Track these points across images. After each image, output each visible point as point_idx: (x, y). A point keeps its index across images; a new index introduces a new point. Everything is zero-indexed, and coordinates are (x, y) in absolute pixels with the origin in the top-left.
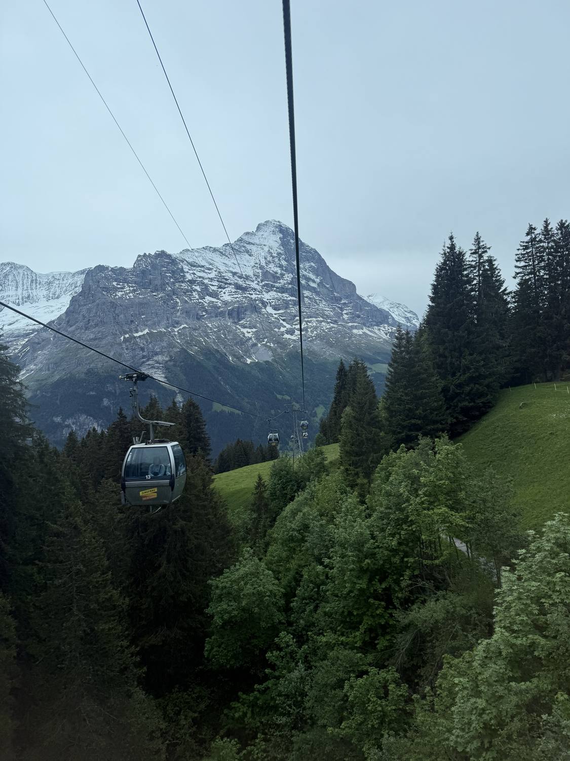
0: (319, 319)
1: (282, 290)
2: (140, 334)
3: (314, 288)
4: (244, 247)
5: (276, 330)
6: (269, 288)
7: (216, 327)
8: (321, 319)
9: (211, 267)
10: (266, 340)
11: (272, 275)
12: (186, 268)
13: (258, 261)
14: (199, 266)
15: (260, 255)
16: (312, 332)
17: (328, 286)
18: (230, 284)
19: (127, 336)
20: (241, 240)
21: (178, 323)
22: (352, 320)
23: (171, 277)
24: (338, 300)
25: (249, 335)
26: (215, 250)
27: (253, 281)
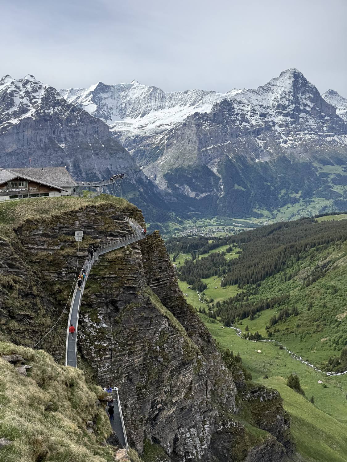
0: (305, 132)
1: (287, 115)
2: (209, 148)
3: (308, 111)
4: (270, 87)
5: (277, 141)
6: (280, 113)
7: (245, 141)
8: (307, 132)
9: (249, 103)
10: (269, 148)
11: (283, 106)
12: (236, 106)
13: (276, 97)
14: (243, 103)
15: (278, 92)
16: (298, 142)
17: (318, 109)
18: (257, 114)
19: (204, 149)
20: (269, 84)
21: (226, 140)
22: (328, 131)
23: (227, 114)
24: (322, 117)
25: (260, 145)
26: (253, 91)
27: (271, 110)
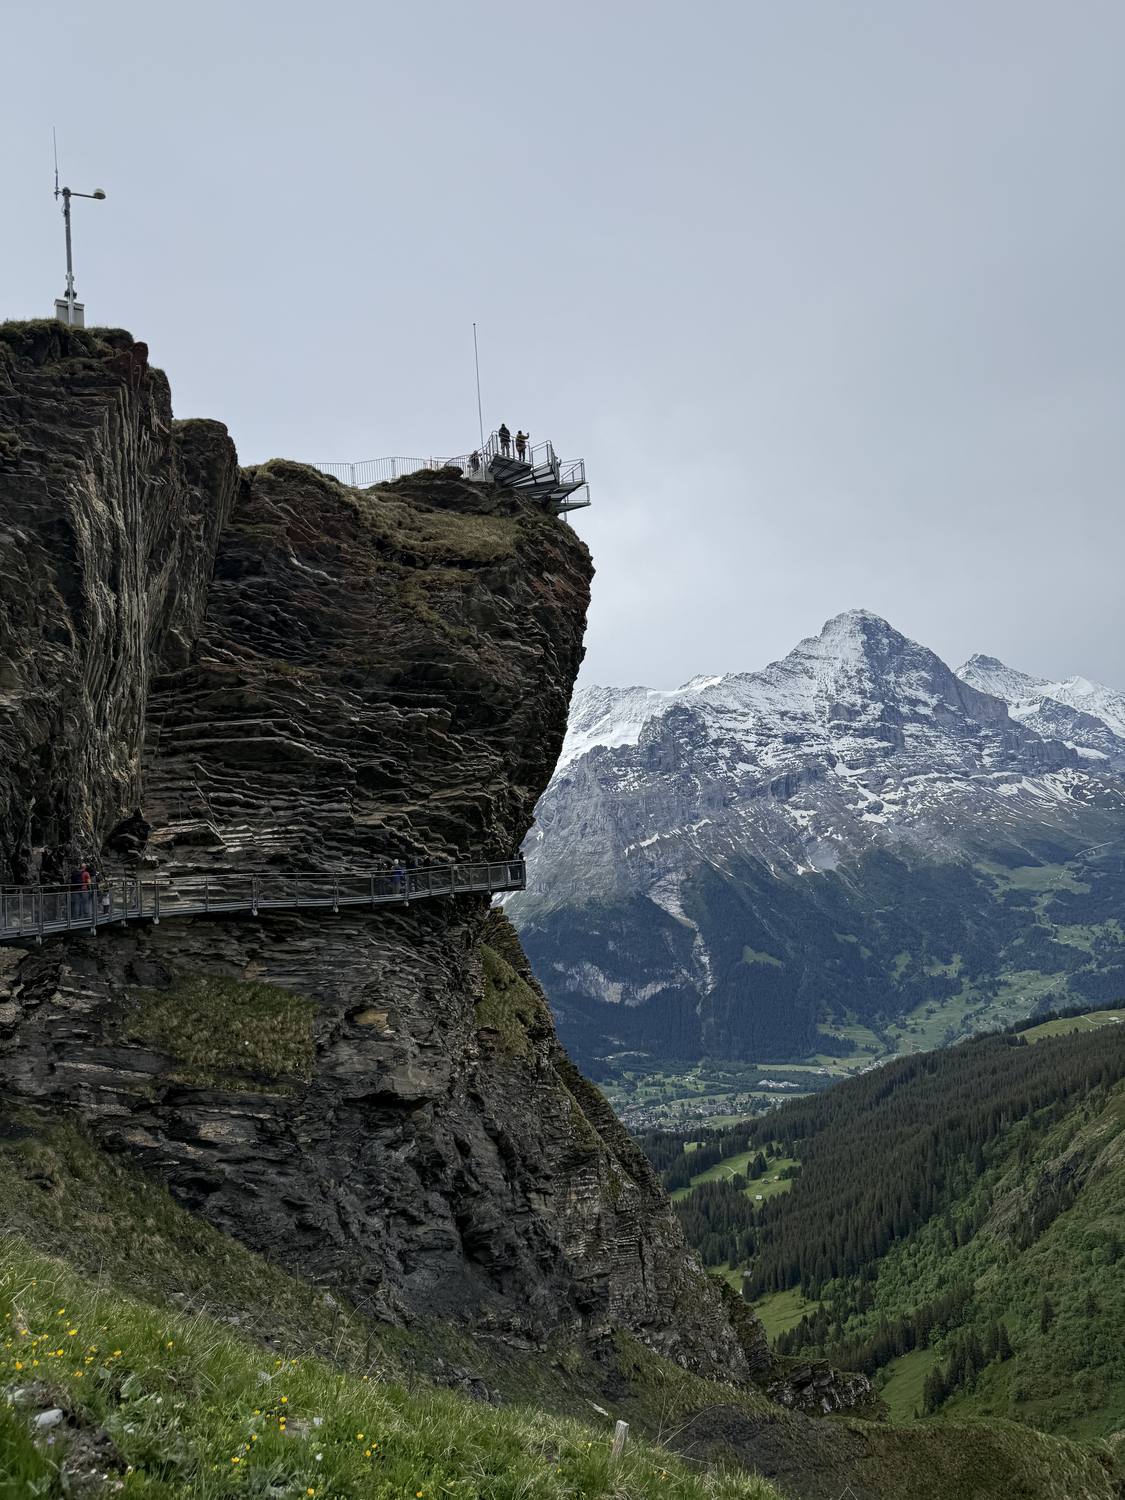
0: (931, 776)
1: (864, 733)
2: (648, 842)
3: (926, 717)
4: (800, 664)
5: (850, 807)
6: (841, 731)
7: (752, 816)
8: (936, 775)
9: (746, 710)
10: (830, 829)
11: (847, 710)
12: (709, 720)
13: (823, 687)
14: (729, 712)
15: (827, 674)
16: (914, 805)
17: (953, 708)
18: (776, 736)
19: (632, 847)
20: (795, 654)
21: (697, 817)
22: (1001, 766)
23: (687, 743)
24: (973, 731)
25: (802, 822)
26: (754, 677)
27: (814, 722)
